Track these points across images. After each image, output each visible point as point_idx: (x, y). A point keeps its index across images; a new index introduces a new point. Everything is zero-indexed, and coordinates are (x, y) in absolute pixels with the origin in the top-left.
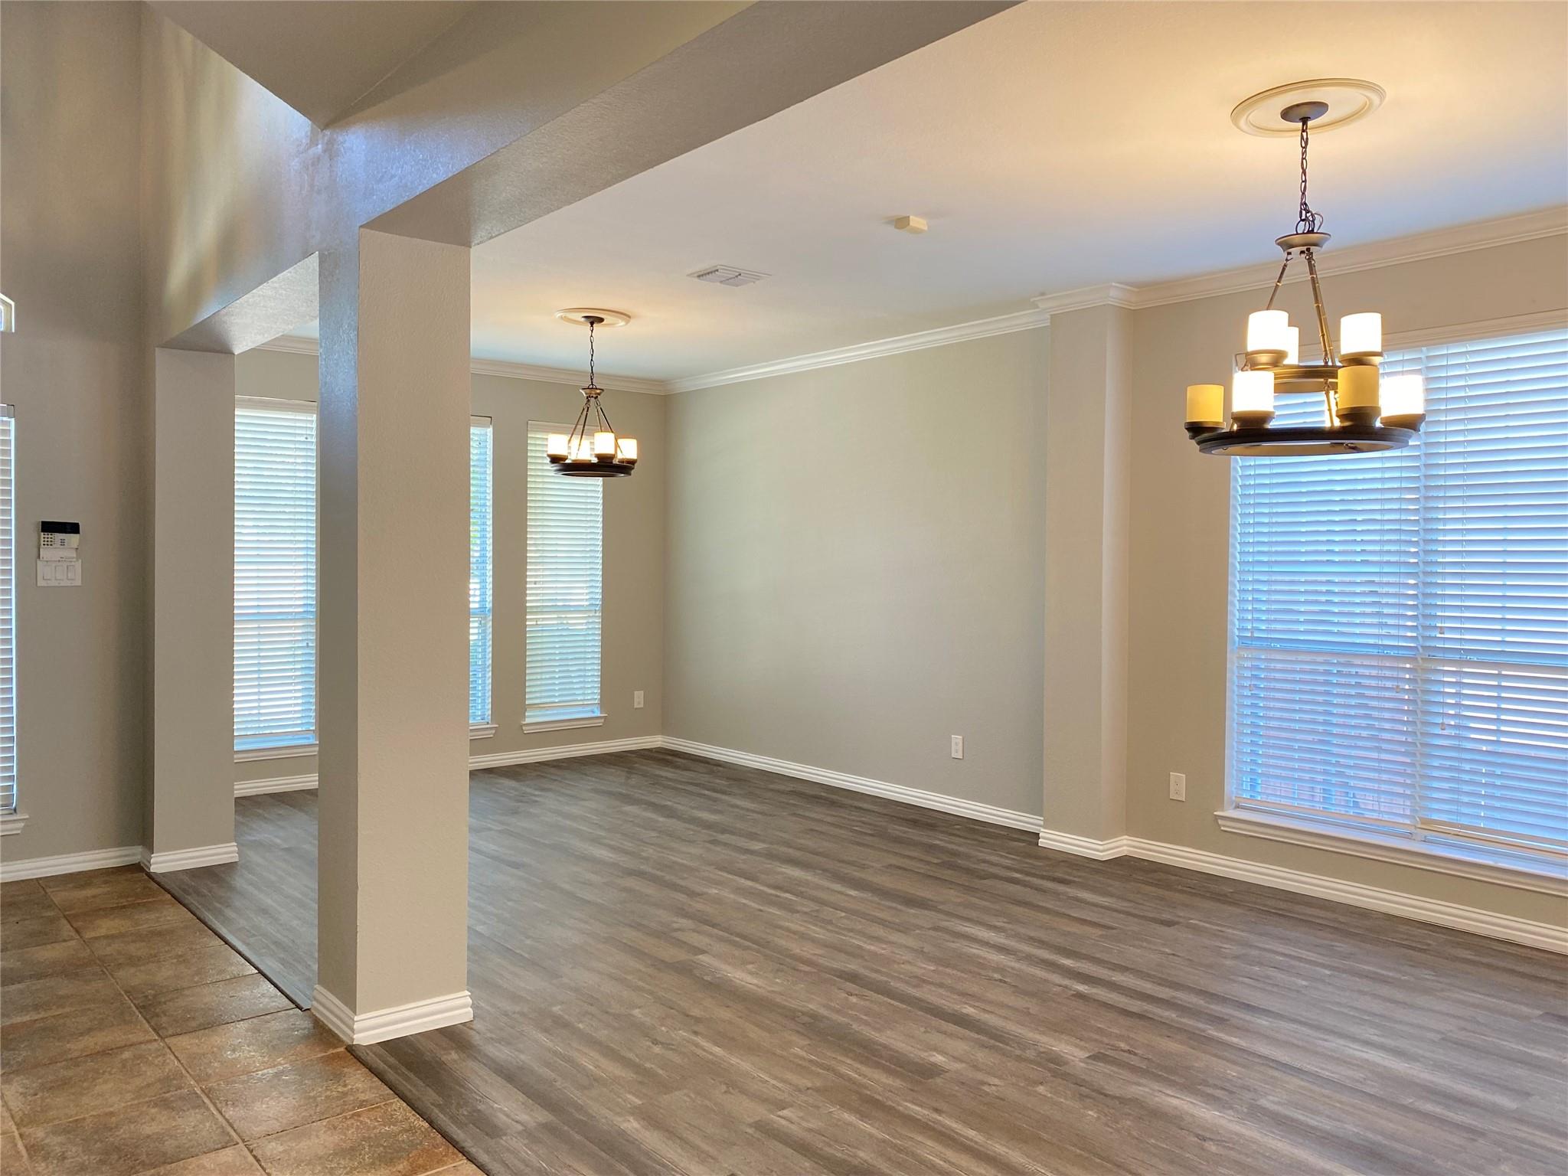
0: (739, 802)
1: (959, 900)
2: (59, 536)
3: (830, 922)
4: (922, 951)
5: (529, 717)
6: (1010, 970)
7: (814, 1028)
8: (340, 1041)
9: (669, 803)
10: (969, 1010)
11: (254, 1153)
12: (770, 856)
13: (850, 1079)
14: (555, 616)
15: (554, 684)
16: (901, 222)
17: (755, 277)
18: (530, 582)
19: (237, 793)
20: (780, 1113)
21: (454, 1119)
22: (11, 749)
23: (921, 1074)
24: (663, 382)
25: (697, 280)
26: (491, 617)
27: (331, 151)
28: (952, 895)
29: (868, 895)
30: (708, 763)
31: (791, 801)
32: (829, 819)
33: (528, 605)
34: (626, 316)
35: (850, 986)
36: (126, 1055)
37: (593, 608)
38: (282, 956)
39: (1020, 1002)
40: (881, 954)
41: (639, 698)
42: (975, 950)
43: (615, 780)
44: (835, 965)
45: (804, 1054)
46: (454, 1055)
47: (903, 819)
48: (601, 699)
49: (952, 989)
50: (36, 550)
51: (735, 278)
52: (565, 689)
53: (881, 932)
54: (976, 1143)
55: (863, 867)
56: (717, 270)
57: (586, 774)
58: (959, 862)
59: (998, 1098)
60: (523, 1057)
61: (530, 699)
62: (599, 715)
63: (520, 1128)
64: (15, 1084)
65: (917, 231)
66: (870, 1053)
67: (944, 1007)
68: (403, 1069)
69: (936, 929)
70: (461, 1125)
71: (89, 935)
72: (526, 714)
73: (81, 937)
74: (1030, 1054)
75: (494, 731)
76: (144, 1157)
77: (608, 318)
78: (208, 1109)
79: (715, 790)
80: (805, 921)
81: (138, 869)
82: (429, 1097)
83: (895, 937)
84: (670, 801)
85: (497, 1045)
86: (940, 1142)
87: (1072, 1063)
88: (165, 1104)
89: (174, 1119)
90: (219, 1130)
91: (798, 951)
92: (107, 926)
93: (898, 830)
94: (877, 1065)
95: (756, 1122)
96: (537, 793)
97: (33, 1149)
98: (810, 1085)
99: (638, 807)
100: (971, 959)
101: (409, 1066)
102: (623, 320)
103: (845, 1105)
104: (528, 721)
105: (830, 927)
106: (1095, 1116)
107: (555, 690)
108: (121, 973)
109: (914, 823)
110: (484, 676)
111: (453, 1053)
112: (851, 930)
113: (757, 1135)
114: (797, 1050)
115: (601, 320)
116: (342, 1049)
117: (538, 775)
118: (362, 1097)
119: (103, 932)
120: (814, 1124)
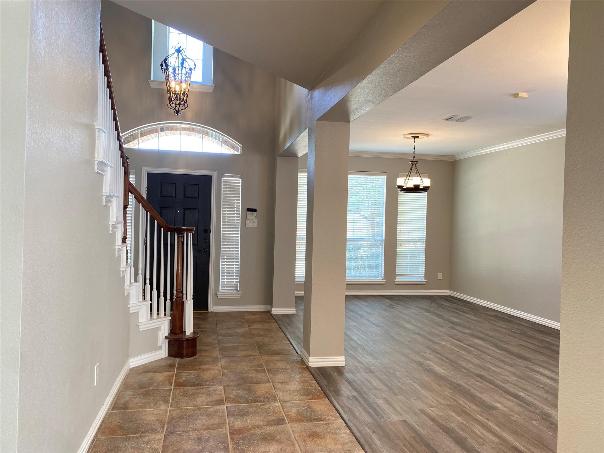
0: (469, 316)
1: (542, 360)
2: (252, 213)
3: (483, 359)
4: (515, 373)
5: (397, 279)
6: (549, 385)
7: (457, 388)
8: (306, 364)
9: (442, 314)
10: (522, 394)
11: (274, 386)
12: (472, 335)
13: (461, 404)
14: (408, 243)
15: (407, 268)
16: (516, 95)
17: (469, 118)
18: (399, 230)
19: (296, 295)
20: (430, 409)
21: (329, 389)
22: (238, 273)
23: (488, 408)
24: (452, 156)
25: (446, 121)
26: (384, 243)
27: (312, 98)
28: (541, 358)
29: (505, 353)
30: (465, 302)
31: (492, 319)
32: (504, 326)
33: (397, 239)
34: (427, 135)
35: (478, 379)
36: (251, 358)
37: (422, 241)
38: (298, 340)
39: (545, 395)
40: (497, 372)
41: (440, 276)
42: (538, 376)
43: (425, 304)
44: (476, 372)
45: (449, 395)
46: (336, 374)
47: (538, 330)
48: (425, 275)
49: (519, 387)
50: (245, 217)
51: (460, 119)
52: (411, 270)
53: (501, 364)
54: (497, 431)
55: (508, 344)
56: (452, 117)
57: (415, 301)
58: (553, 347)
59: (515, 421)
60: (355, 378)
61: (397, 272)
62: (424, 280)
63: (346, 395)
64: (224, 359)
65: (523, 98)
66: (472, 398)
67: (512, 391)
68: (320, 374)
69: (527, 367)
70: (330, 391)
71: (251, 327)
72: (396, 278)
73: (249, 328)
74: (537, 411)
75: (384, 283)
76: (248, 381)
77: (420, 136)
78: (266, 374)
79: (463, 312)
80: (473, 357)
81: (269, 312)
82: (324, 383)
83: (506, 367)
84: (443, 313)
85: (350, 374)
86: (482, 428)
87: (554, 418)
88: (257, 371)
89: (258, 374)
90: (268, 379)
91: (465, 365)
92: (256, 326)
93: (532, 333)
94: (474, 403)
95: (421, 409)
96: (396, 305)
97: (224, 375)
98: (445, 403)
99: (430, 314)
100: (534, 379)
101: (322, 374)
102: (426, 136)
103: (454, 411)
104: (397, 280)
105: (482, 360)
106: (551, 434)
107: (407, 270)
108: (256, 338)
109: (541, 332)
110: (382, 263)
111: (336, 373)
112: (490, 363)
113: (420, 412)
114: (447, 393)
115: (418, 137)
116: (305, 366)
117: (399, 300)
118: (306, 379)
119: (255, 327)
120: (440, 414)
